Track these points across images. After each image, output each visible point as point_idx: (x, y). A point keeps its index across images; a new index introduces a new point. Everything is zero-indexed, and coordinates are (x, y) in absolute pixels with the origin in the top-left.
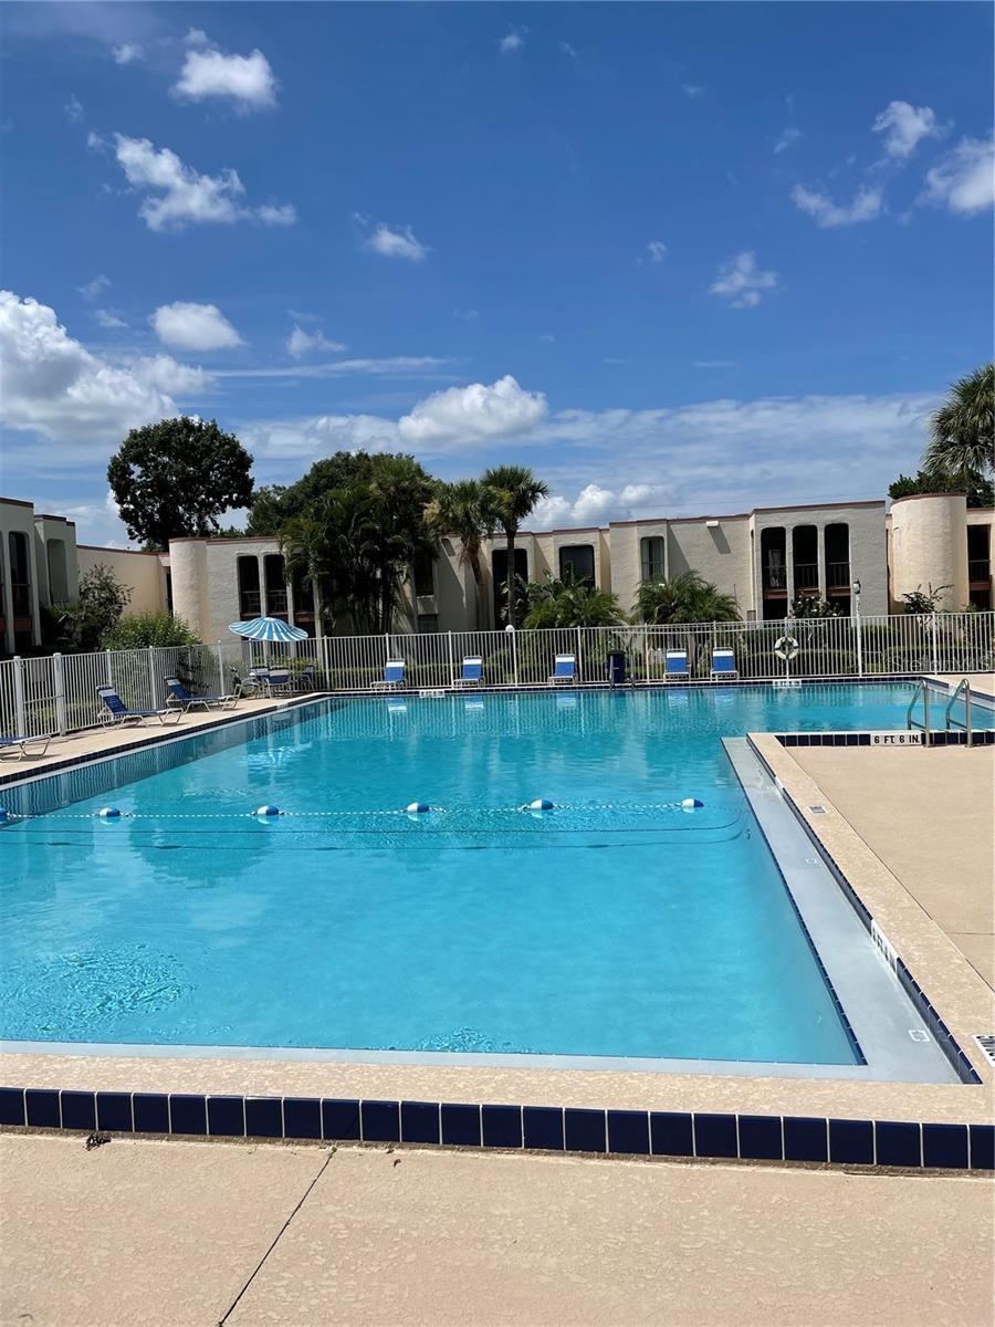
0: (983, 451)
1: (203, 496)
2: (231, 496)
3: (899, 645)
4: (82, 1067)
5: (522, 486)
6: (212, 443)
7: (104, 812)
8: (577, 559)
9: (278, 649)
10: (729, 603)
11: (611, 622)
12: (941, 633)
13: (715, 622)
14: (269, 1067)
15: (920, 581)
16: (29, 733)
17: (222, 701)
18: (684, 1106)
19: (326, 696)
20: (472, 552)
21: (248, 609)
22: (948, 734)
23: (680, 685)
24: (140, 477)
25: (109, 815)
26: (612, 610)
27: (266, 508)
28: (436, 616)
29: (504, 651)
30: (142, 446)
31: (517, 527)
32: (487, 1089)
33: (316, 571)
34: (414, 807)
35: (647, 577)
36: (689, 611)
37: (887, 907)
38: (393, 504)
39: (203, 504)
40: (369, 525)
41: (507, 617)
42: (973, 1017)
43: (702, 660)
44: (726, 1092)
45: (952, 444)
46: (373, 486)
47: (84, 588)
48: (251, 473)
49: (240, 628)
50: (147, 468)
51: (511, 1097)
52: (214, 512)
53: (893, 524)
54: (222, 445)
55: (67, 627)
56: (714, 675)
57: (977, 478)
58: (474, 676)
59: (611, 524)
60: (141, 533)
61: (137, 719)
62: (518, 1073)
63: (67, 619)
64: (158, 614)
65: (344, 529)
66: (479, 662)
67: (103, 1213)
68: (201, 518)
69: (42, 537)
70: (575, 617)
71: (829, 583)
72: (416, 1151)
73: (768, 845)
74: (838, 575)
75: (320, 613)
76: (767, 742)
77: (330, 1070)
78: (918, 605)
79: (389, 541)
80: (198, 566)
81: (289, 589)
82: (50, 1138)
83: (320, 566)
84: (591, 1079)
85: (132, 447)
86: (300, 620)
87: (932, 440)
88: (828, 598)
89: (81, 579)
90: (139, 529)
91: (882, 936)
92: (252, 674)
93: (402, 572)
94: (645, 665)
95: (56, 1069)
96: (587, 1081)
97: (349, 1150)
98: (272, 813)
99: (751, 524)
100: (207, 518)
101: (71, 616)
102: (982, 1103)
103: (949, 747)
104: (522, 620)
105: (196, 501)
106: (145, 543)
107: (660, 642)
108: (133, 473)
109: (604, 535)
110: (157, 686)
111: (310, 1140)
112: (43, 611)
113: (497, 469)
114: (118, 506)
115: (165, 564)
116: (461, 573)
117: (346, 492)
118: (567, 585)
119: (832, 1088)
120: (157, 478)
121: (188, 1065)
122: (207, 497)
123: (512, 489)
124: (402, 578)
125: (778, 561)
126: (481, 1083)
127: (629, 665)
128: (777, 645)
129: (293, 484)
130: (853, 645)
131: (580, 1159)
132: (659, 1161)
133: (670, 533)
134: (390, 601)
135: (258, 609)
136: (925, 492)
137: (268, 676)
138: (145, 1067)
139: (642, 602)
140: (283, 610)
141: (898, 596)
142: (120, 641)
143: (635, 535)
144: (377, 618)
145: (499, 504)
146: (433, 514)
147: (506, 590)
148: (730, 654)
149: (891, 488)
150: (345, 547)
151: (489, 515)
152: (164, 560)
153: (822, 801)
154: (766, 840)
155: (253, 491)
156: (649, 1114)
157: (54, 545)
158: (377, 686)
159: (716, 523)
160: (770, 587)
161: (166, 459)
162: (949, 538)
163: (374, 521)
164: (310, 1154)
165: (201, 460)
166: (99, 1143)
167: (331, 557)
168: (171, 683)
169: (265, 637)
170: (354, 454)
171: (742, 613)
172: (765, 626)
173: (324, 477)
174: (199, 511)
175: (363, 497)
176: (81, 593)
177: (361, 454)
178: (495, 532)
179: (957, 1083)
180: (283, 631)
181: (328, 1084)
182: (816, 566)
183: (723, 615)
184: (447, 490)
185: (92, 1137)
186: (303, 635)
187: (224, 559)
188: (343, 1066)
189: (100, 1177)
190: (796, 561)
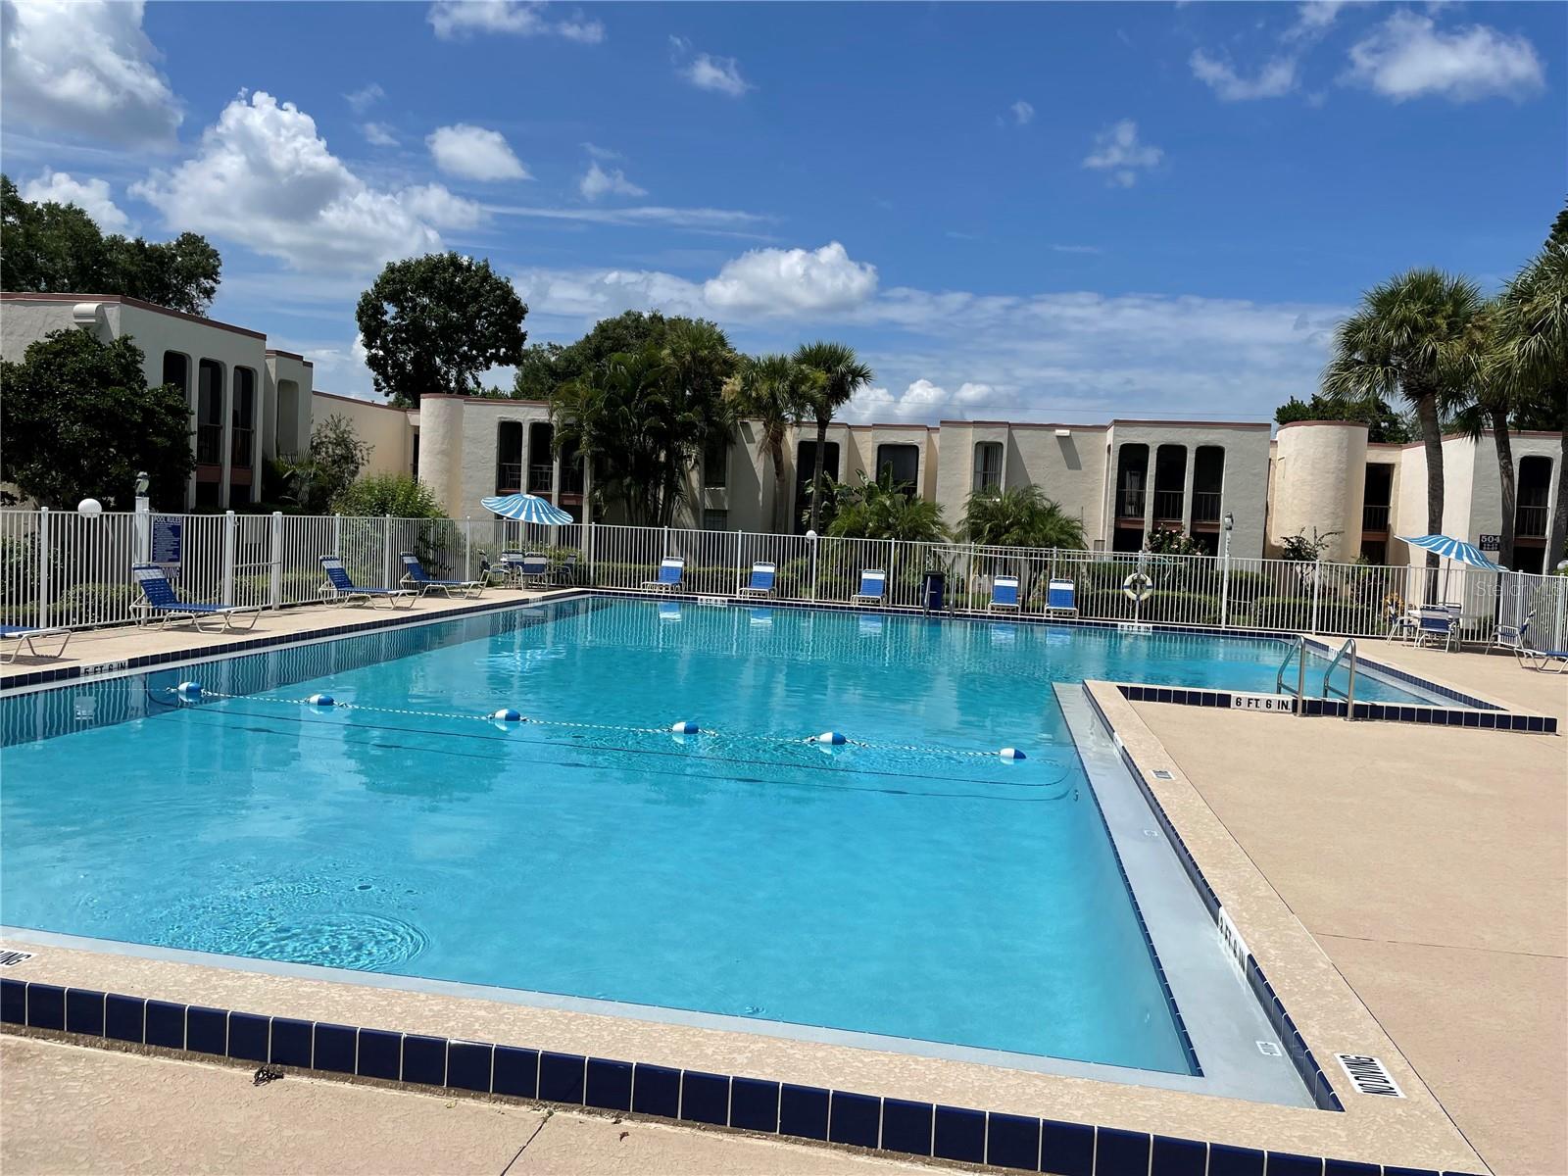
0: (1395, 373)
1: (466, 348)
2: (498, 350)
3: (1273, 596)
4: (258, 988)
5: (841, 368)
6: (482, 286)
7: (315, 699)
8: (898, 461)
9: (536, 532)
10: (1074, 527)
11: (931, 537)
12: (1324, 589)
13: (1055, 549)
14: (481, 1008)
15: (1305, 524)
16: (236, 602)
17: (466, 587)
18: (979, 1103)
19: (588, 592)
20: (775, 441)
21: (506, 483)
22: (1325, 702)
23: (1008, 619)
24: (394, 319)
25: (321, 703)
26: (935, 523)
27: (538, 369)
28: (725, 512)
29: (802, 562)
30: (399, 282)
31: (831, 416)
32: (741, 1059)
33: (590, 445)
34: (680, 726)
35: (979, 487)
36: (1026, 532)
37: (1239, 894)
38: (687, 376)
39: (464, 357)
40: (658, 397)
41: (809, 521)
42: (1337, 1031)
43: (1035, 592)
44: (1030, 1091)
45: (1359, 363)
46: (666, 352)
47: (316, 441)
48: (523, 326)
49: (494, 504)
50: (403, 309)
51: (768, 1070)
52: (477, 368)
53: (1278, 453)
54: (493, 290)
55: (292, 485)
56: (1048, 611)
57: (1382, 408)
58: (765, 586)
59: (941, 422)
60: (389, 385)
61: (363, 599)
62: (780, 1044)
63: (293, 476)
64: (400, 479)
65: (627, 401)
66: (771, 569)
67: (266, 1161)
68: (460, 373)
69: (273, 376)
70: (889, 527)
71: (1194, 517)
72: (648, 1124)
73: (1100, 810)
74: (1207, 506)
75: (590, 497)
76: (1107, 693)
77: (553, 1018)
78: (1298, 551)
79: (679, 418)
80: (452, 429)
81: (556, 465)
82: (212, 1067)
83: (596, 440)
84: (866, 1060)
85: (388, 283)
86: (566, 502)
87: (1337, 355)
88: (1192, 534)
89: (313, 430)
90: (387, 379)
91: (1232, 927)
92: (503, 559)
93: (690, 456)
94: (968, 593)
95: (226, 986)
96: (862, 1062)
97: (568, 1115)
98: (512, 718)
99: (1109, 437)
100: (468, 375)
101: (298, 471)
102: (1343, 1134)
103: (1324, 718)
104: (826, 526)
105: (457, 353)
106: (392, 397)
107: (987, 566)
108: (386, 313)
109: (933, 435)
110: (391, 562)
111: (522, 1099)
112: (265, 462)
113: (814, 345)
114: (365, 352)
115: (413, 423)
116: (759, 463)
117: (633, 357)
118: (883, 489)
119: (1160, 1099)
120: (413, 322)
121: (385, 997)
122: (470, 350)
123: (829, 370)
124: (690, 464)
125: (1136, 484)
126: (734, 1051)
127: (948, 592)
128: (1127, 583)
129: (572, 343)
130: (1218, 591)
131: (845, 1154)
132: (941, 1165)
133: (1011, 438)
134: (672, 490)
135: (518, 485)
136: (1318, 419)
137: (522, 564)
138: (335, 993)
139: (971, 516)
140: (547, 489)
141: (1275, 539)
142: (354, 506)
143: (970, 438)
144: (656, 508)
145: (812, 388)
146: (733, 391)
147: (810, 490)
148: (1071, 587)
149: (1279, 411)
150: (627, 421)
151: (798, 398)
152: (413, 418)
153: (1168, 765)
154: (1098, 805)
155: (524, 348)
156: (934, 1108)
157: (287, 387)
158: (649, 587)
159: (1066, 432)
160: (1124, 515)
161: (426, 300)
162: (1344, 475)
163: (663, 394)
164: (523, 1115)
165: (466, 305)
166: (270, 1078)
167: (608, 431)
168: (408, 560)
169: (522, 517)
170: (646, 315)
171: (1088, 540)
172: (1115, 558)
173: (609, 338)
174: (458, 365)
175: (652, 364)
176: (312, 447)
177: (655, 316)
178: (804, 420)
179: (1313, 1107)
180: (544, 512)
181: (550, 1034)
182: (1182, 495)
183: (1064, 541)
184: (753, 366)
185: (261, 1071)
186: (567, 519)
187: (482, 424)
188: (570, 1015)
189: (267, 1118)
190: (1158, 485)
